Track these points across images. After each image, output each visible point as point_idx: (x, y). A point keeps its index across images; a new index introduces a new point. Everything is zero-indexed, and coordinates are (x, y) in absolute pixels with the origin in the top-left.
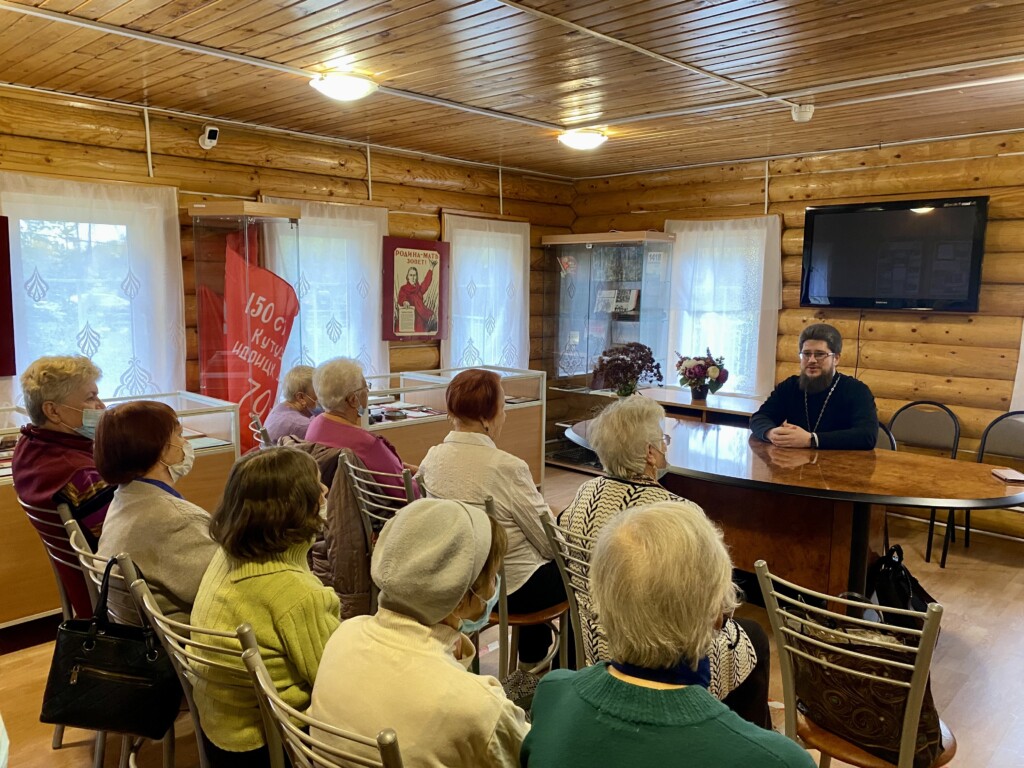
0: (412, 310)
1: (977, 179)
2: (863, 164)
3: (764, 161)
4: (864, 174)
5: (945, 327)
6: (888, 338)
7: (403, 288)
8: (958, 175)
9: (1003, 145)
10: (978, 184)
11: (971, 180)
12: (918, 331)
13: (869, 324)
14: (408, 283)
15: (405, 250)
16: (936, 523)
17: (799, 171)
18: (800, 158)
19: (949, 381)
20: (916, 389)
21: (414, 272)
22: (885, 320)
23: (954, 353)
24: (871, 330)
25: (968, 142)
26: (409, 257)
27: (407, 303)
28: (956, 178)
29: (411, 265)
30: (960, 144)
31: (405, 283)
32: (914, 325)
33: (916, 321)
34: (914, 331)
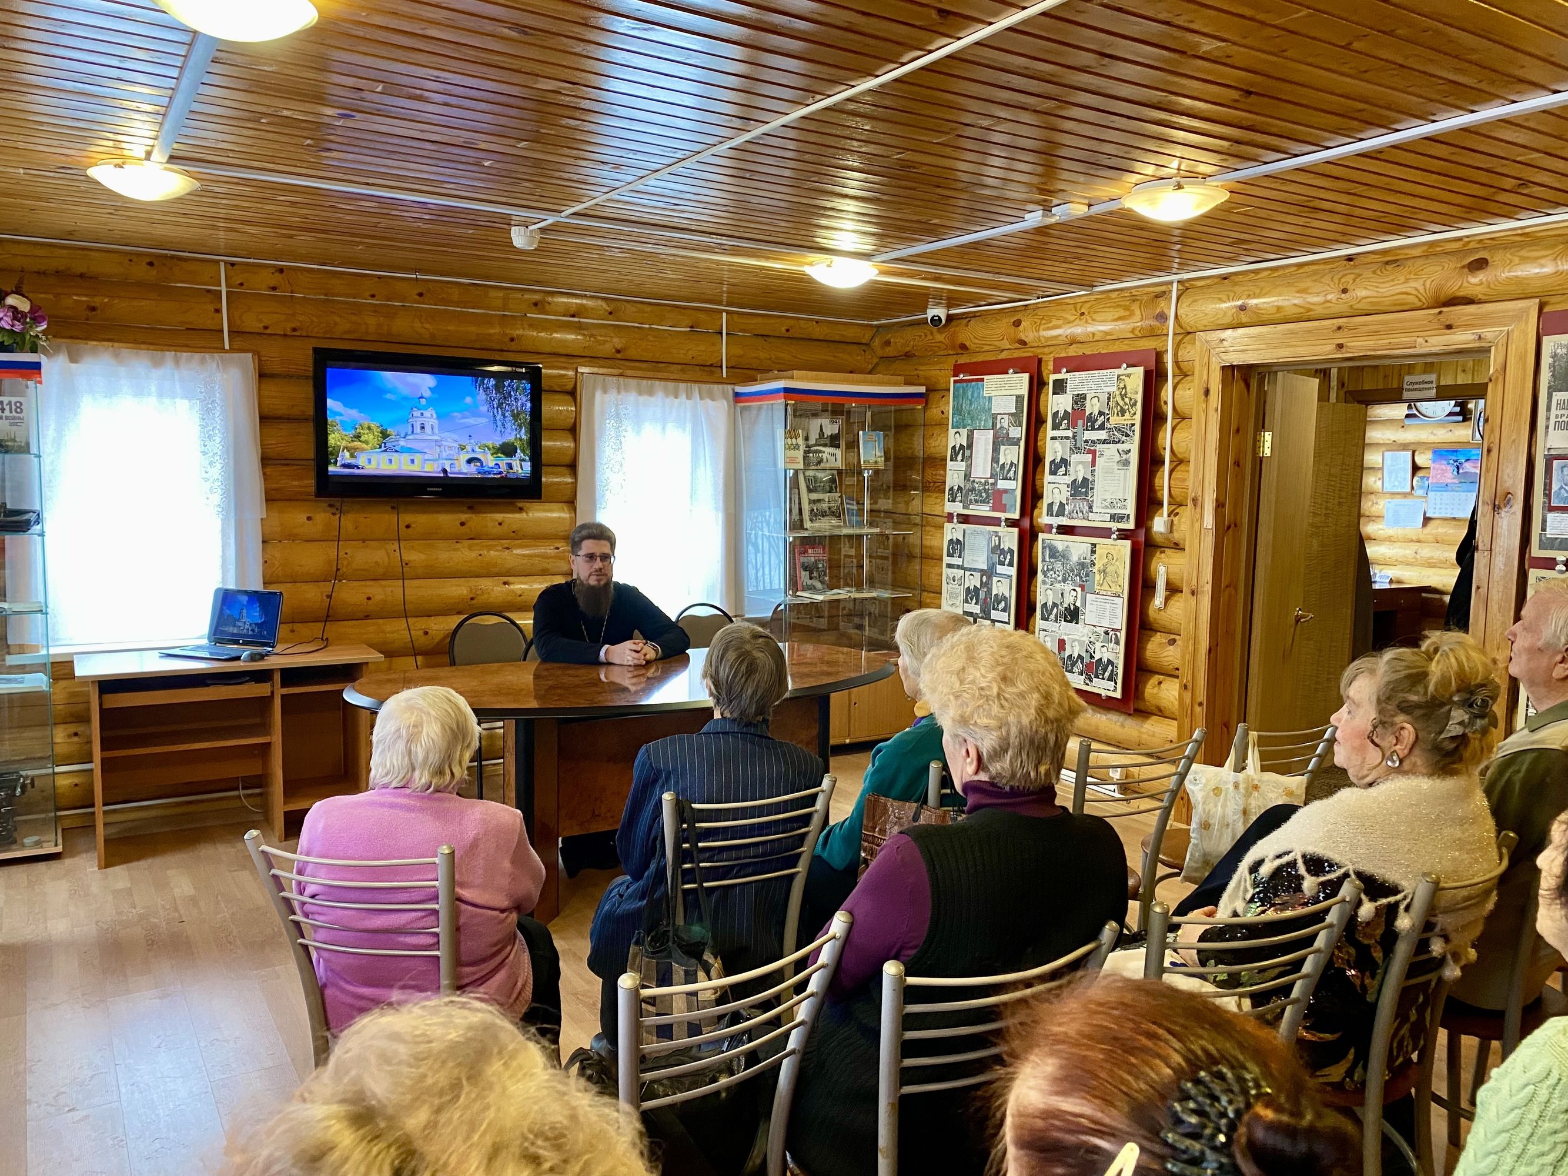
1: (512, 340)
2: (373, 296)
3: (218, 262)
4: (376, 310)
5: (499, 517)
6: (429, 536)
8: (492, 331)
9: (536, 304)
10: (513, 346)
11: (507, 339)
12: (468, 524)
13: (407, 518)
16: (484, 763)
17: (274, 289)
18: (281, 270)
19: (505, 583)
20: (472, 599)
22: (425, 512)
23: (508, 548)
24: (408, 527)
25: (501, 294)
28: (490, 335)
30: (492, 294)
32: (463, 517)
33: (463, 512)
34: (462, 524)
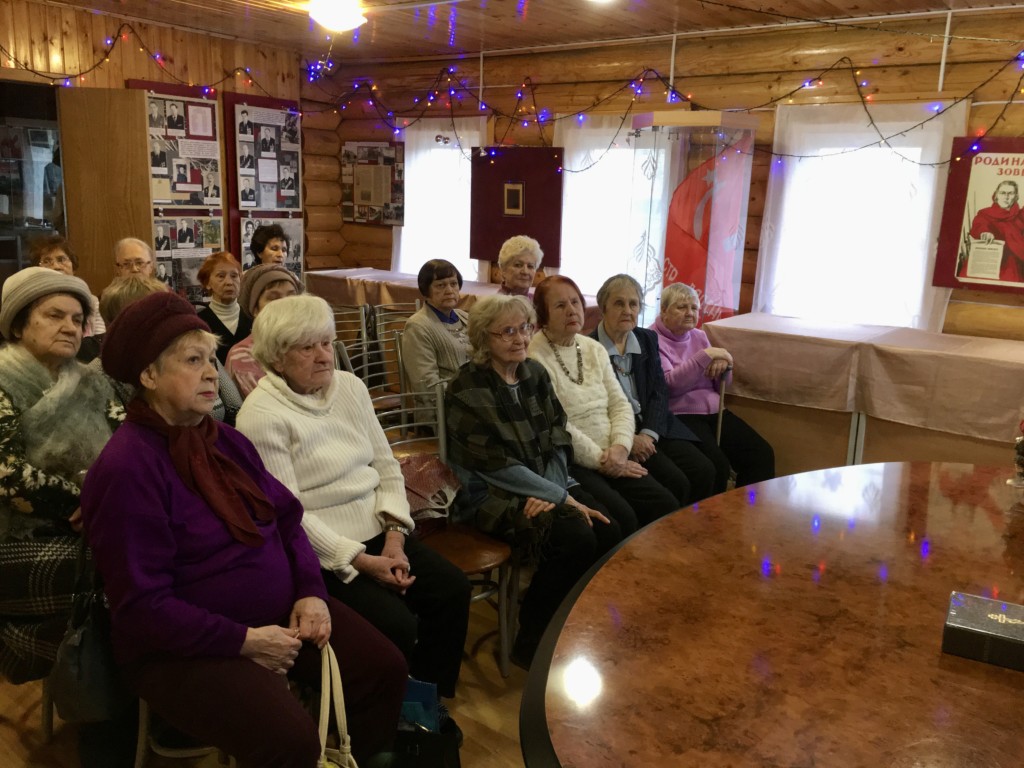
0: (999, 247)
7: (982, 213)
14: (996, 205)
15: (993, 156)
21: (1011, 189)
26: (1004, 167)
27: (990, 235)
29: (1005, 178)
31: (989, 204)
